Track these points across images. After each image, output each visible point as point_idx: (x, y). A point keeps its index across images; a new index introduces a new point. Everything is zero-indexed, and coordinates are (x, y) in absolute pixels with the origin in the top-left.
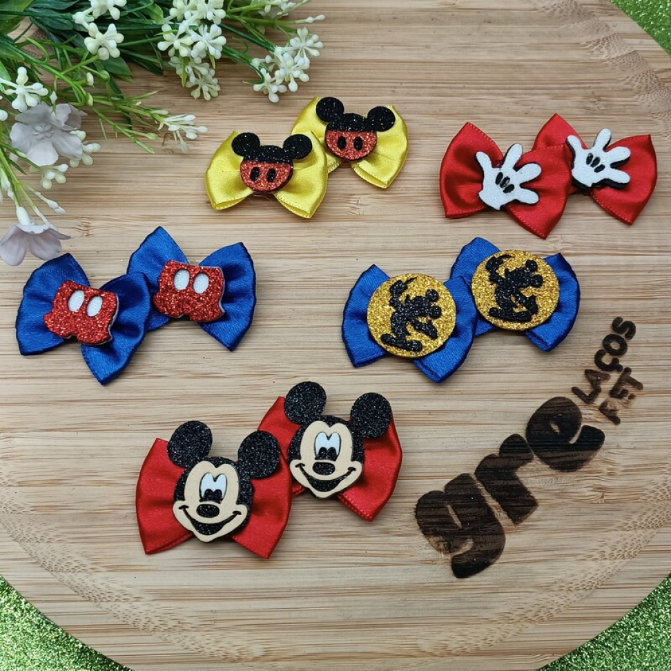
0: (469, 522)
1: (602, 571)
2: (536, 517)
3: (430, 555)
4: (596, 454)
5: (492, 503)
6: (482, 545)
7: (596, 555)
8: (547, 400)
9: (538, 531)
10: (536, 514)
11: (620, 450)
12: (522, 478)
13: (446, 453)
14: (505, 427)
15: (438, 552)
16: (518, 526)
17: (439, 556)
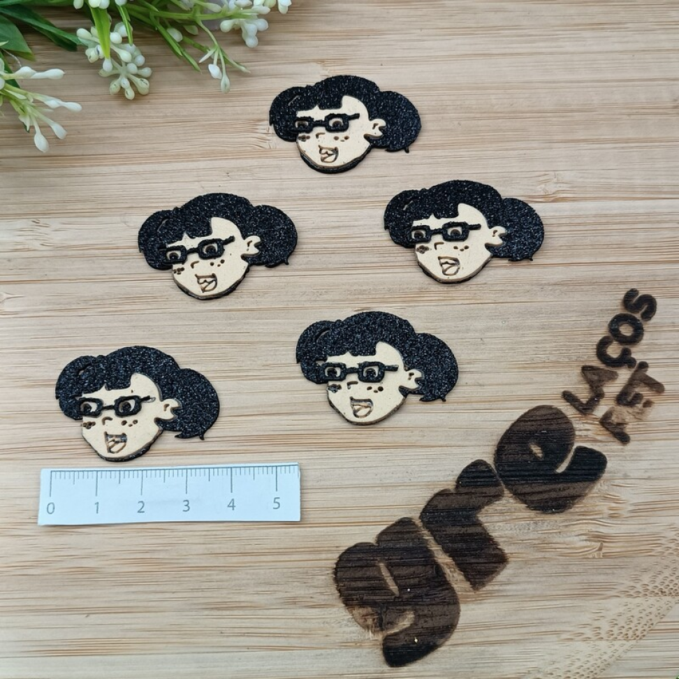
1: (595, 657)
2: (504, 580)
3: (354, 635)
4: (593, 488)
5: (443, 559)
7: (588, 632)
8: (527, 410)
9: (506, 599)
10: (505, 574)
11: (628, 481)
12: (486, 523)
13: (379, 489)
14: (465, 450)
15: (363, 630)
16: (478, 593)
17: (365, 636)
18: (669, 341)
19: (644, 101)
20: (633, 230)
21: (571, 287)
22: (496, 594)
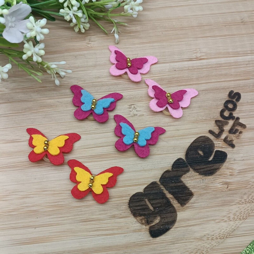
0: (158, 207)
1: (229, 227)
2: (193, 202)
3: (138, 227)
4: (223, 165)
5: (169, 196)
6: (165, 219)
7: (226, 219)
8: (196, 138)
9: (195, 209)
10: (193, 200)
11: (236, 162)
12: (184, 181)
13: (143, 171)
14: (174, 154)
15: (141, 225)
16: (183, 207)
17: (142, 227)
18: (246, 109)
19: (230, 20)
20: (230, 69)
21: (209, 91)
22: (190, 207)
